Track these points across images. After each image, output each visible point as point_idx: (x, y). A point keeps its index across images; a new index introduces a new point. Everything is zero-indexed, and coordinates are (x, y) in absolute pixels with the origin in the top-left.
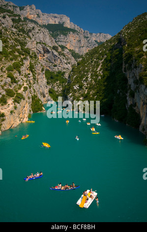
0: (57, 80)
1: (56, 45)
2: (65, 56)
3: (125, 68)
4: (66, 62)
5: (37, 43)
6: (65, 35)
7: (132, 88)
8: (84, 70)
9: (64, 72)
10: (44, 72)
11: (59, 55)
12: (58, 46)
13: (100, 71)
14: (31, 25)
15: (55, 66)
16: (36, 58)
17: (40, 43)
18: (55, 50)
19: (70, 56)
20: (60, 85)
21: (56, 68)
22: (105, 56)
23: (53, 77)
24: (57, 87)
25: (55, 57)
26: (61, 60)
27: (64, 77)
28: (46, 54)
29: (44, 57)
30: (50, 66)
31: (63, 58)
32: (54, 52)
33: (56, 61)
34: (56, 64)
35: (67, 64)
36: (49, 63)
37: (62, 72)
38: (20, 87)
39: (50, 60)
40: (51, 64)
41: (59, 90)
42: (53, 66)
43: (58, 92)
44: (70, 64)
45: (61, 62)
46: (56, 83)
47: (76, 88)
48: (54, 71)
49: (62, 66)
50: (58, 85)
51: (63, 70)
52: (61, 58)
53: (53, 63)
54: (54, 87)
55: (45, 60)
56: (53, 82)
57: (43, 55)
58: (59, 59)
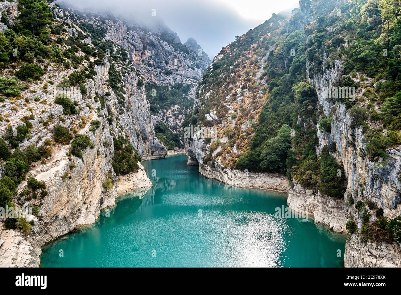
0: (174, 104)
2: (188, 53)
3: (310, 70)
4: (190, 64)
7: (325, 112)
9: (188, 86)
10: (143, 88)
11: (176, 51)
13: (261, 78)
15: (168, 73)
16: (124, 60)
17: (134, 28)
20: (181, 113)
21: (170, 77)
22: (272, 48)
23: (165, 98)
24: (174, 117)
25: (168, 55)
26: (180, 61)
27: (189, 96)
28: (149, 51)
29: (144, 58)
30: (157, 74)
31: (184, 57)
32: (164, 45)
33: (170, 63)
34: (171, 69)
35: (194, 69)
36: (155, 68)
37: (184, 85)
38: (84, 123)
39: (156, 62)
40: (160, 70)
41: (178, 125)
42: (163, 75)
43: (177, 128)
44: (199, 68)
45: (181, 66)
46: (171, 109)
47: (211, 119)
48: (167, 84)
49: (183, 73)
50: (176, 113)
51: (186, 81)
52: (180, 56)
53: (163, 68)
54: (167, 118)
55: (146, 62)
56: (166, 108)
57: (142, 54)
58: (175, 60)
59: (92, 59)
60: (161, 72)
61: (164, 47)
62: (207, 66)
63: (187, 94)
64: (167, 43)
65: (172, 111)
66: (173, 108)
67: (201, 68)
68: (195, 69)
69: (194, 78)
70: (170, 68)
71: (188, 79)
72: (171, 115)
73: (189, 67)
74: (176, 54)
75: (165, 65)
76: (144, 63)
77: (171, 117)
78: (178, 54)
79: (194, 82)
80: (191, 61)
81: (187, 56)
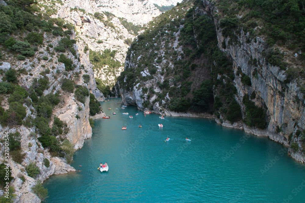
0: (105, 64)
1: (100, 12)
2: (114, 28)
4: (116, 35)
5: (71, 10)
8: (152, 46)
9: (115, 52)
10: (88, 52)
11: (106, 26)
12: (102, 13)
13: (178, 47)
15: (100, 42)
17: (75, 9)
19: (121, 27)
20: (110, 71)
21: (101, 45)
22: (182, 26)
23: (99, 60)
24: (105, 74)
25: (100, 29)
26: (108, 33)
27: (115, 58)
28: (86, 26)
29: (82, 31)
30: (92, 43)
31: (112, 31)
32: (97, 22)
33: (101, 35)
34: (102, 40)
36: (90, 38)
37: (112, 51)
38: (78, 77)
39: (91, 34)
40: (94, 39)
41: (109, 80)
42: (96, 43)
43: (108, 82)
44: (122, 39)
45: (109, 37)
46: (103, 68)
47: (145, 75)
48: (99, 50)
49: (110, 42)
50: (107, 71)
51: (113, 48)
52: (109, 30)
53: (96, 38)
54: (100, 74)
55: (84, 34)
56: (99, 67)
57: (81, 28)
58: (106, 32)
59: (65, 30)
60: (94, 41)
61: (97, 23)
62: (127, 38)
63: (114, 57)
64: (99, 20)
65: (104, 70)
66: (104, 68)
67: (123, 39)
68: (119, 39)
69: (118, 46)
70: (101, 38)
71: (114, 47)
72: (103, 73)
73: (115, 38)
74: (105, 28)
75: (98, 36)
76: (82, 35)
77: (104, 74)
78: (107, 28)
79: (118, 49)
80: (117, 34)
81: (114, 30)
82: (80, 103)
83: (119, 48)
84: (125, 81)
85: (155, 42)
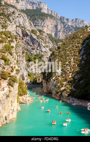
1: (35, 29)
4: (44, 45)
5: (17, 26)
6: (43, 20)
8: (65, 53)
9: (42, 56)
10: (24, 54)
11: (38, 38)
12: (36, 30)
14: (11, 10)
17: (19, 26)
18: (34, 34)
19: (48, 40)
21: (34, 51)
23: (31, 60)
25: (34, 40)
28: (25, 38)
31: (41, 42)
34: (35, 47)
35: (45, 48)
38: (13, 70)
43: (36, 75)
55: (24, 43)
57: (22, 38)
59: (9, 39)
60: (30, 48)
61: (33, 36)
62: (51, 47)
63: (41, 59)
67: (48, 48)
71: (42, 52)
81: (43, 41)
82: (10, 87)
83: (45, 53)
84: (46, 75)
85: (68, 51)
